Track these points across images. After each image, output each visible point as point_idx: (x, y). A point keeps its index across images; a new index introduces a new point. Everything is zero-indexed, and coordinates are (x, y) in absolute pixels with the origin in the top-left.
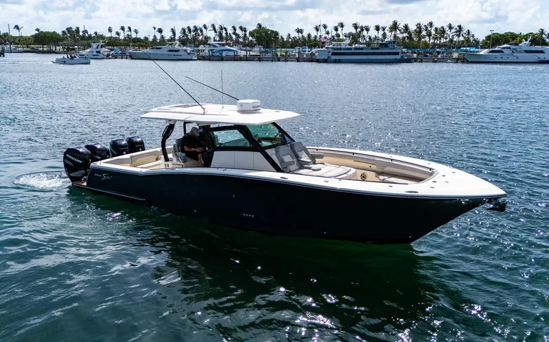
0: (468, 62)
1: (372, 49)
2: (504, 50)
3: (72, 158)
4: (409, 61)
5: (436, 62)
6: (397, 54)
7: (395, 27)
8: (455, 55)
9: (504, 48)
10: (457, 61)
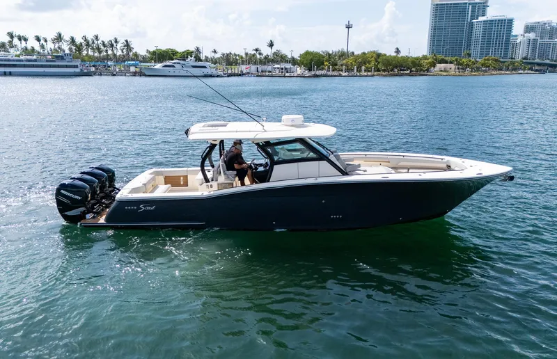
0: (146, 75)
1: (47, 61)
2: (175, 65)
3: (68, 194)
4: (89, 74)
5: (114, 75)
6: (76, 67)
7: (59, 38)
8: (133, 69)
9: (175, 63)
10: (135, 74)
